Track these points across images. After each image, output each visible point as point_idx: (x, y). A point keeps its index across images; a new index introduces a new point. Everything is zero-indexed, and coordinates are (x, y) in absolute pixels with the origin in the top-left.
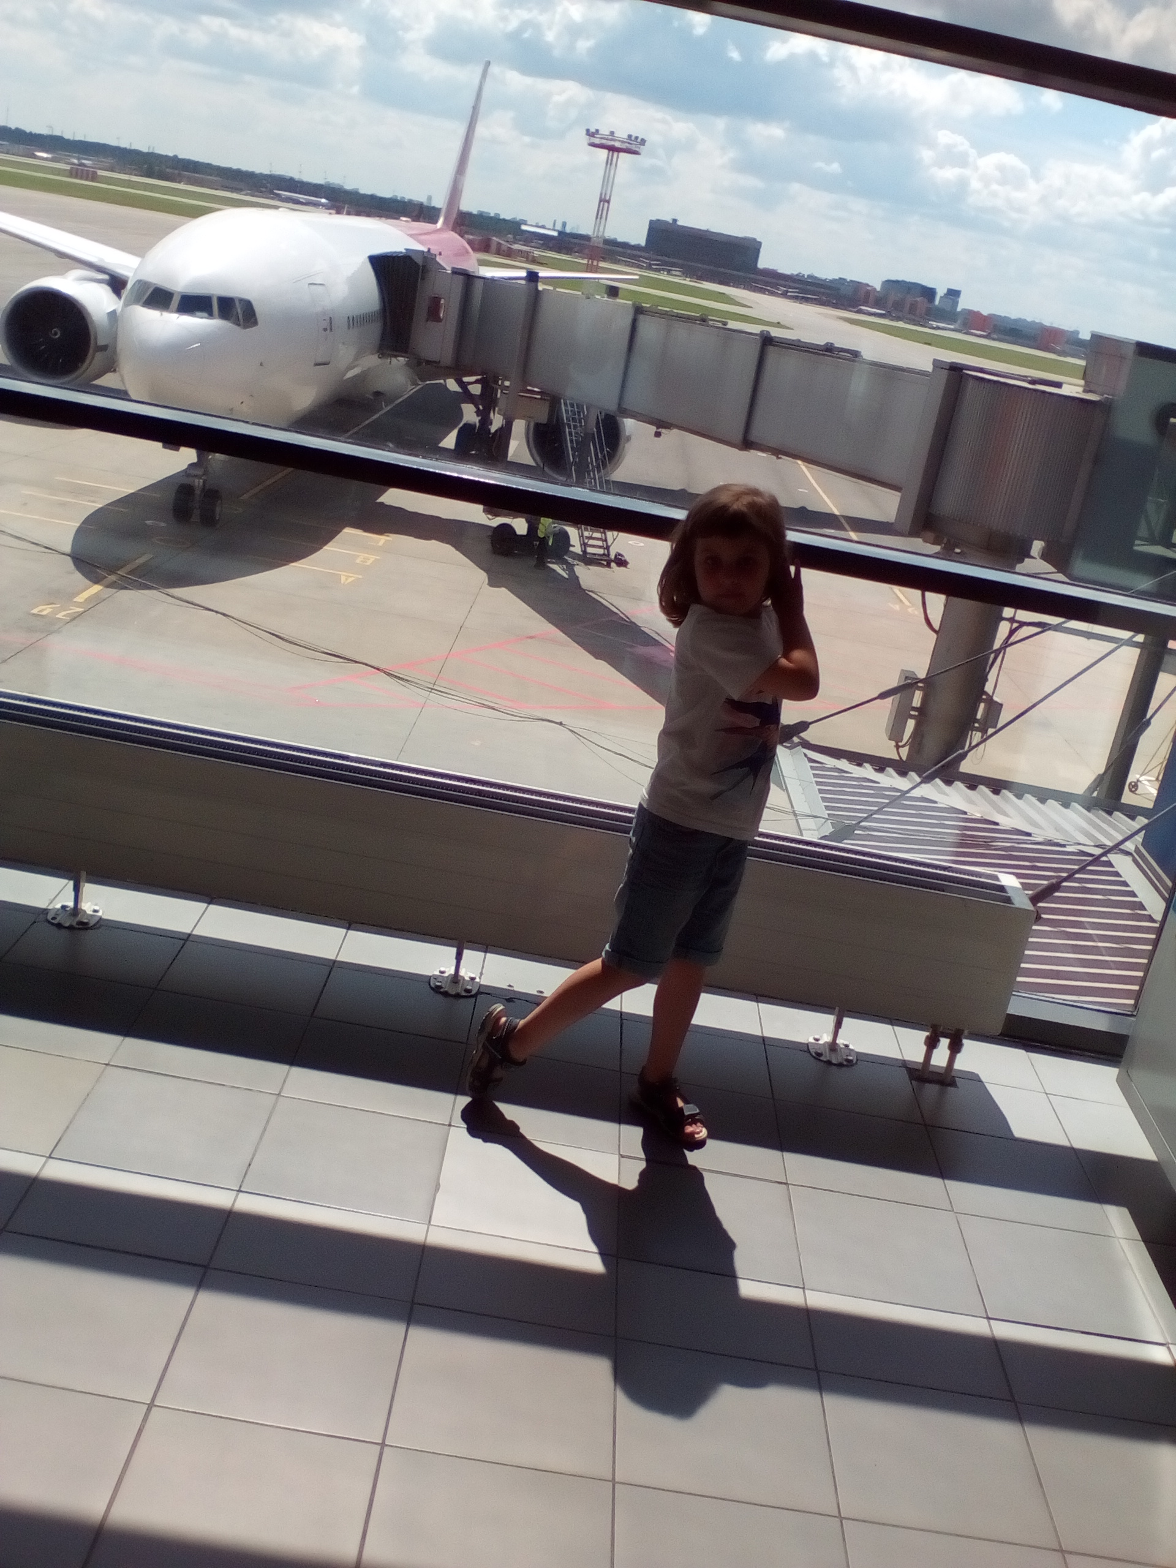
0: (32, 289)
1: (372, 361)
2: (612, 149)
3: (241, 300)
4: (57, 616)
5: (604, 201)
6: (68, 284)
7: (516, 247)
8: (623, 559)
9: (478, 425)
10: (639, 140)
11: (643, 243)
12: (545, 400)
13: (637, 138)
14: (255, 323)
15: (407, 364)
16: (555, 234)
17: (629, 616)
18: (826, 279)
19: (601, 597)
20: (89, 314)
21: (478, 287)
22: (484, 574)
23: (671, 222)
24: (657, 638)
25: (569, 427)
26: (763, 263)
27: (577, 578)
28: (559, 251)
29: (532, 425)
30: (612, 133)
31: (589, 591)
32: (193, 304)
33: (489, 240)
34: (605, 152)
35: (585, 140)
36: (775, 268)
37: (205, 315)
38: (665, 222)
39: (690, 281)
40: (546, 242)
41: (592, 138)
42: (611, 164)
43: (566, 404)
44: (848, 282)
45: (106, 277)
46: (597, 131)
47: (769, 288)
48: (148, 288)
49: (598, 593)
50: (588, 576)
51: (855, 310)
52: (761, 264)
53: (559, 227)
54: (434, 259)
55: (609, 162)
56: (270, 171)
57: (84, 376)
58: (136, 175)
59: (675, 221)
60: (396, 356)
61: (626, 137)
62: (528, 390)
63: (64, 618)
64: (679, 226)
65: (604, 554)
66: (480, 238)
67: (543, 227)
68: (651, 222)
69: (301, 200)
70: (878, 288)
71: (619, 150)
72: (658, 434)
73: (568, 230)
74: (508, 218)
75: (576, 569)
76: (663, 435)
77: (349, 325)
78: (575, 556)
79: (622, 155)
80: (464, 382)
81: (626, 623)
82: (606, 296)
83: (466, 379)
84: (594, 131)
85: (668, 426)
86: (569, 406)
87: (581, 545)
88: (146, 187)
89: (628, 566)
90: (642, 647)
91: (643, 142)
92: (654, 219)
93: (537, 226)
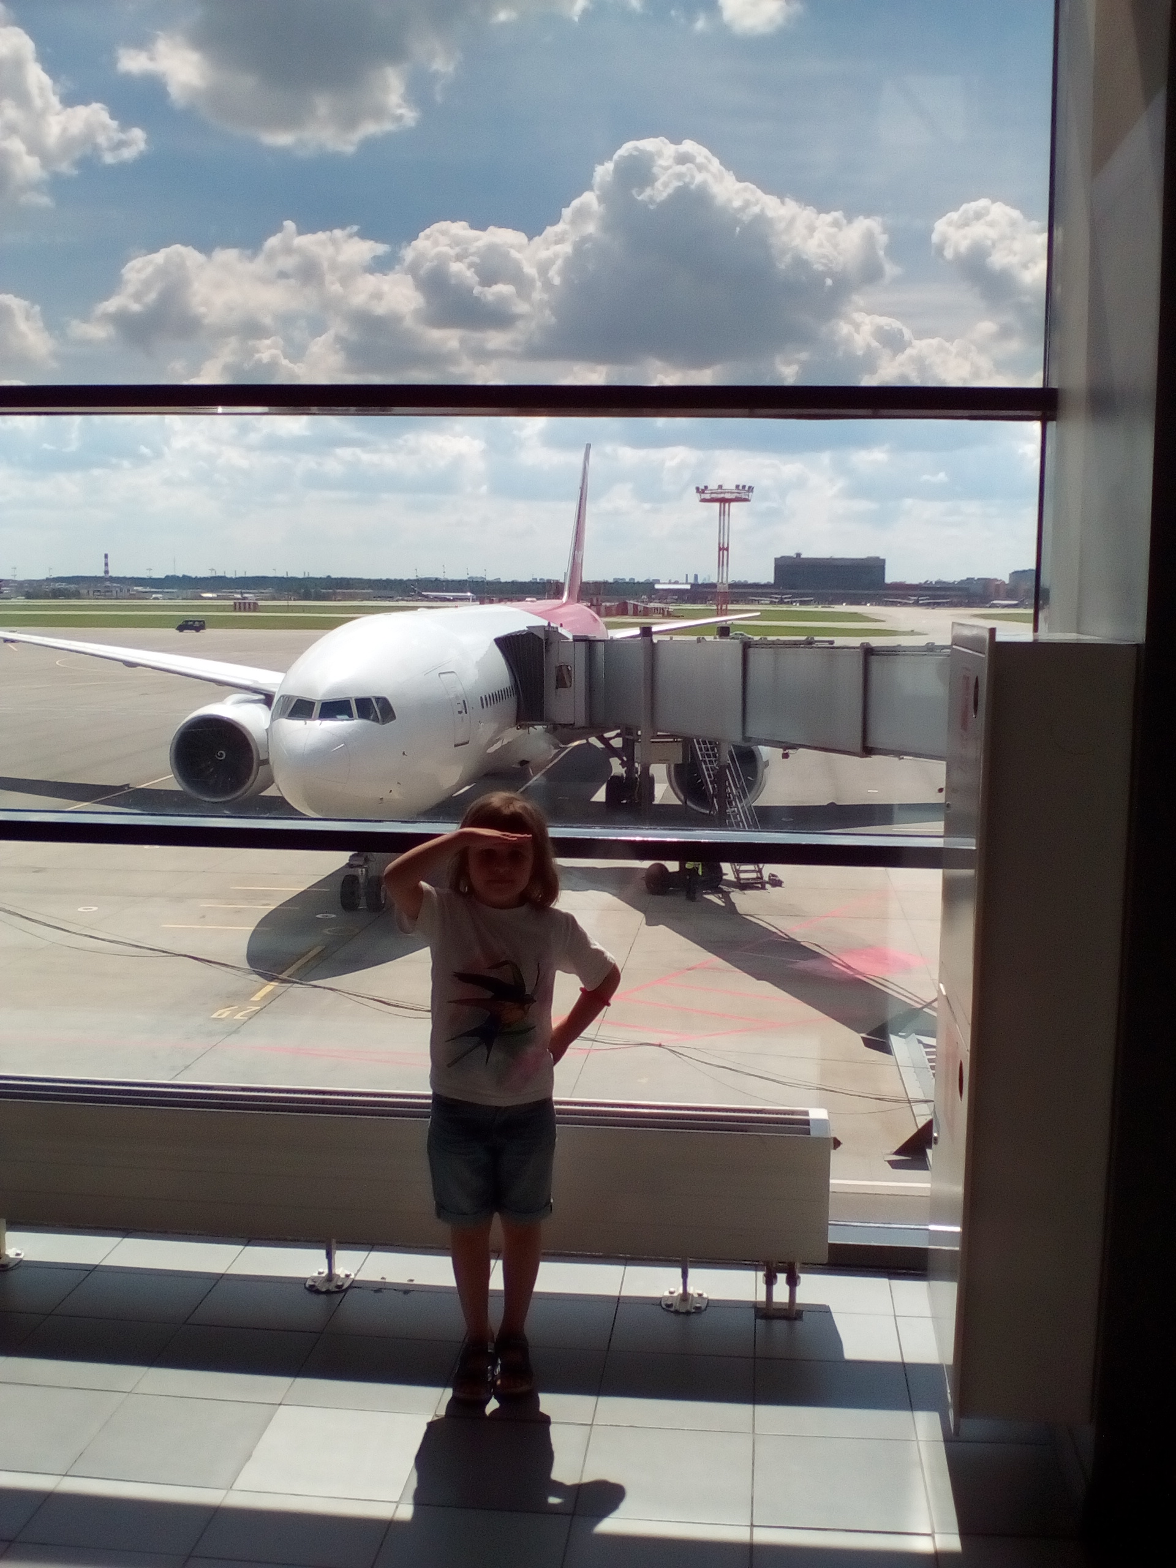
0: (193, 719)
1: (512, 734)
2: (723, 501)
3: (378, 699)
4: (235, 1018)
5: (723, 549)
6: (228, 709)
7: (652, 605)
8: (777, 879)
9: (625, 775)
10: (747, 488)
11: (772, 581)
12: (677, 741)
13: (744, 487)
14: (394, 717)
15: (547, 731)
16: (688, 587)
17: (787, 934)
18: (955, 581)
19: (758, 919)
20: (249, 733)
21: (600, 648)
22: (643, 915)
23: (795, 556)
24: (818, 951)
25: (705, 762)
26: (890, 577)
27: (733, 904)
28: (694, 602)
29: (672, 766)
30: (720, 487)
31: (745, 915)
32: (333, 708)
33: (625, 604)
34: (717, 505)
35: (697, 497)
36: (903, 581)
37: (346, 717)
38: (790, 558)
39: (822, 607)
40: (681, 596)
41: (702, 495)
42: (724, 515)
43: (699, 743)
44: (975, 581)
45: (262, 697)
46: (706, 487)
47: (899, 600)
48: (291, 701)
49: (756, 916)
50: (743, 901)
51: (988, 605)
52: (889, 579)
53: (691, 580)
54: (557, 631)
55: (722, 513)
56: (417, 576)
57: (250, 790)
58: (294, 600)
59: (798, 555)
60: (533, 726)
61: (734, 488)
62: (658, 736)
63: (242, 1018)
64: (803, 559)
65: (758, 878)
66: (617, 603)
67: (676, 583)
68: (776, 559)
69: (448, 597)
70: (1007, 582)
71: (730, 501)
72: (786, 756)
73: (700, 581)
74: (642, 580)
75: (732, 895)
76: (791, 755)
77: (482, 705)
78: (730, 884)
79: (733, 504)
80: (606, 738)
81: (786, 941)
82: (717, 637)
83: (607, 735)
84: (703, 488)
85: (794, 747)
86: (701, 743)
87: (734, 872)
88: (304, 609)
89: (783, 885)
90: (802, 962)
91: (751, 489)
92: (779, 556)
93: (670, 583)
